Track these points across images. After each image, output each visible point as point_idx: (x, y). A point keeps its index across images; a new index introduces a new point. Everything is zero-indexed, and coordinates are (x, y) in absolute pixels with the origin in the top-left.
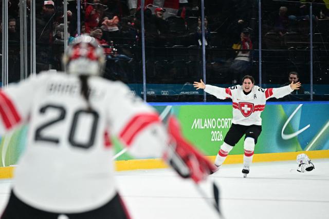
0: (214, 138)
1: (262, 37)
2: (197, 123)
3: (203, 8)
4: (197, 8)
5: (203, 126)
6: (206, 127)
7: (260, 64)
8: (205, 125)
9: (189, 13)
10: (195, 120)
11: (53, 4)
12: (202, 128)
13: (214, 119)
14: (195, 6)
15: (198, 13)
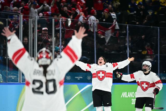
0: (133, 103)
1: (160, 48)
2: (124, 95)
3: (128, 32)
4: (125, 32)
5: (127, 96)
6: (129, 96)
7: (159, 62)
8: (128, 96)
9: (121, 34)
10: (123, 93)
11: (47, 29)
12: (127, 97)
13: (133, 92)
14: (124, 31)
15: (125, 35)
